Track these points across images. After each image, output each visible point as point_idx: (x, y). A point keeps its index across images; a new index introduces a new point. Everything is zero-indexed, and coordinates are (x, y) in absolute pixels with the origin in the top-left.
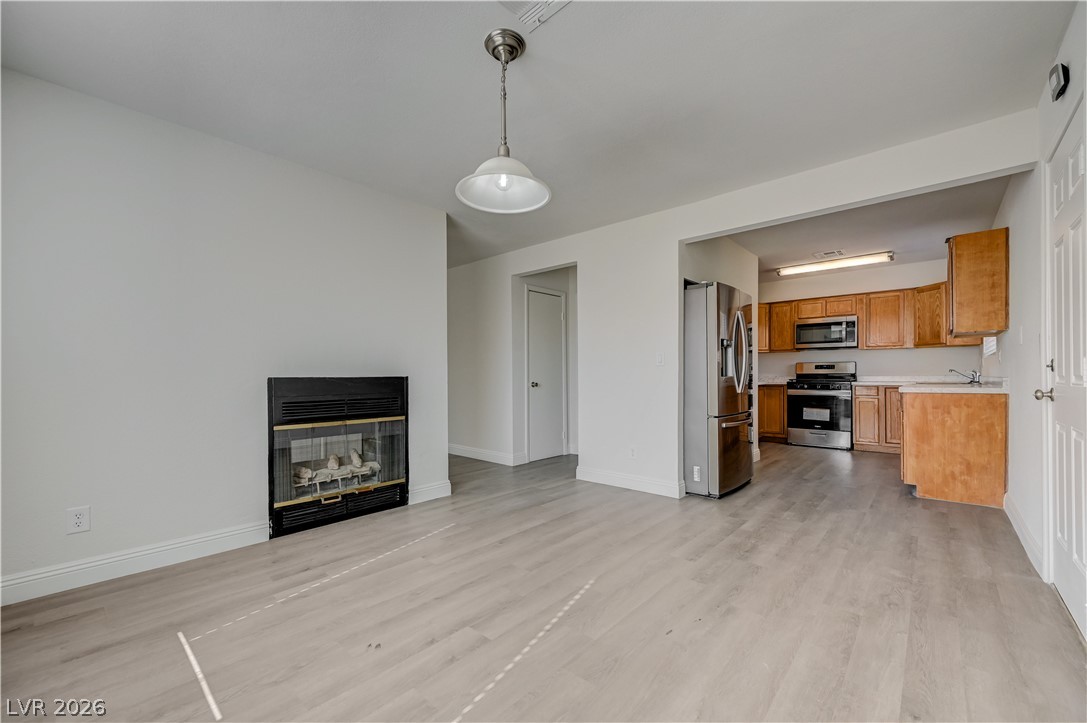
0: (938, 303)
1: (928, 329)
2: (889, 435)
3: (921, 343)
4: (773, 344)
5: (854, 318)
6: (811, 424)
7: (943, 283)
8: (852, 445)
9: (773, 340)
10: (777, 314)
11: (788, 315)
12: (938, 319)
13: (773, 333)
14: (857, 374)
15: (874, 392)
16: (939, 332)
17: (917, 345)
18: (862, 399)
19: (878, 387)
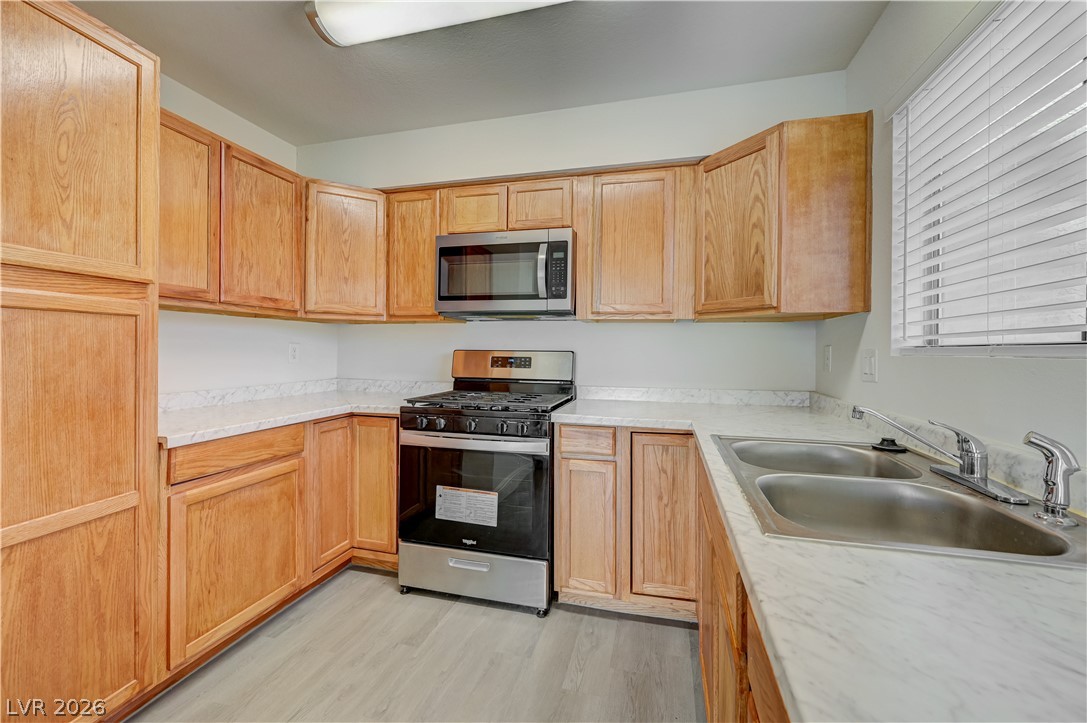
0: (757, 190)
1: (730, 268)
2: (638, 571)
3: (710, 309)
4: (393, 300)
5: (565, 235)
6: (452, 535)
7: (770, 132)
8: (553, 596)
9: (394, 290)
10: (403, 219)
11: (427, 222)
12: (757, 237)
13: (394, 268)
14: (577, 383)
15: (604, 446)
16: (759, 274)
17: (702, 314)
18: (574, 464)
19: (615, 431)
